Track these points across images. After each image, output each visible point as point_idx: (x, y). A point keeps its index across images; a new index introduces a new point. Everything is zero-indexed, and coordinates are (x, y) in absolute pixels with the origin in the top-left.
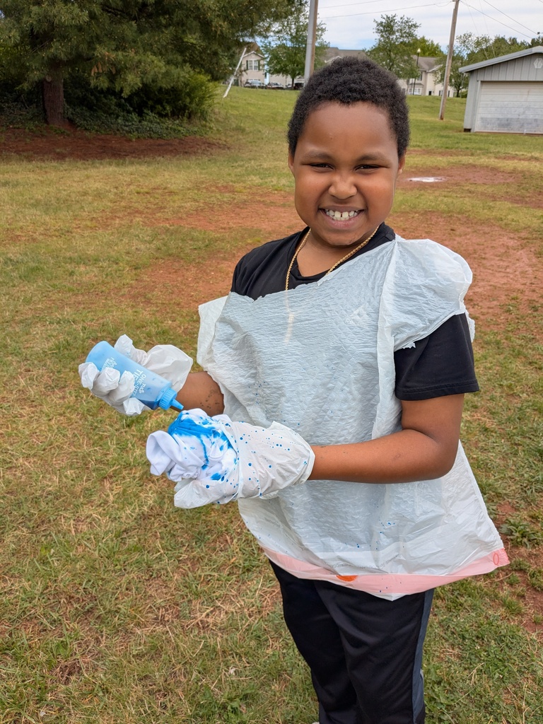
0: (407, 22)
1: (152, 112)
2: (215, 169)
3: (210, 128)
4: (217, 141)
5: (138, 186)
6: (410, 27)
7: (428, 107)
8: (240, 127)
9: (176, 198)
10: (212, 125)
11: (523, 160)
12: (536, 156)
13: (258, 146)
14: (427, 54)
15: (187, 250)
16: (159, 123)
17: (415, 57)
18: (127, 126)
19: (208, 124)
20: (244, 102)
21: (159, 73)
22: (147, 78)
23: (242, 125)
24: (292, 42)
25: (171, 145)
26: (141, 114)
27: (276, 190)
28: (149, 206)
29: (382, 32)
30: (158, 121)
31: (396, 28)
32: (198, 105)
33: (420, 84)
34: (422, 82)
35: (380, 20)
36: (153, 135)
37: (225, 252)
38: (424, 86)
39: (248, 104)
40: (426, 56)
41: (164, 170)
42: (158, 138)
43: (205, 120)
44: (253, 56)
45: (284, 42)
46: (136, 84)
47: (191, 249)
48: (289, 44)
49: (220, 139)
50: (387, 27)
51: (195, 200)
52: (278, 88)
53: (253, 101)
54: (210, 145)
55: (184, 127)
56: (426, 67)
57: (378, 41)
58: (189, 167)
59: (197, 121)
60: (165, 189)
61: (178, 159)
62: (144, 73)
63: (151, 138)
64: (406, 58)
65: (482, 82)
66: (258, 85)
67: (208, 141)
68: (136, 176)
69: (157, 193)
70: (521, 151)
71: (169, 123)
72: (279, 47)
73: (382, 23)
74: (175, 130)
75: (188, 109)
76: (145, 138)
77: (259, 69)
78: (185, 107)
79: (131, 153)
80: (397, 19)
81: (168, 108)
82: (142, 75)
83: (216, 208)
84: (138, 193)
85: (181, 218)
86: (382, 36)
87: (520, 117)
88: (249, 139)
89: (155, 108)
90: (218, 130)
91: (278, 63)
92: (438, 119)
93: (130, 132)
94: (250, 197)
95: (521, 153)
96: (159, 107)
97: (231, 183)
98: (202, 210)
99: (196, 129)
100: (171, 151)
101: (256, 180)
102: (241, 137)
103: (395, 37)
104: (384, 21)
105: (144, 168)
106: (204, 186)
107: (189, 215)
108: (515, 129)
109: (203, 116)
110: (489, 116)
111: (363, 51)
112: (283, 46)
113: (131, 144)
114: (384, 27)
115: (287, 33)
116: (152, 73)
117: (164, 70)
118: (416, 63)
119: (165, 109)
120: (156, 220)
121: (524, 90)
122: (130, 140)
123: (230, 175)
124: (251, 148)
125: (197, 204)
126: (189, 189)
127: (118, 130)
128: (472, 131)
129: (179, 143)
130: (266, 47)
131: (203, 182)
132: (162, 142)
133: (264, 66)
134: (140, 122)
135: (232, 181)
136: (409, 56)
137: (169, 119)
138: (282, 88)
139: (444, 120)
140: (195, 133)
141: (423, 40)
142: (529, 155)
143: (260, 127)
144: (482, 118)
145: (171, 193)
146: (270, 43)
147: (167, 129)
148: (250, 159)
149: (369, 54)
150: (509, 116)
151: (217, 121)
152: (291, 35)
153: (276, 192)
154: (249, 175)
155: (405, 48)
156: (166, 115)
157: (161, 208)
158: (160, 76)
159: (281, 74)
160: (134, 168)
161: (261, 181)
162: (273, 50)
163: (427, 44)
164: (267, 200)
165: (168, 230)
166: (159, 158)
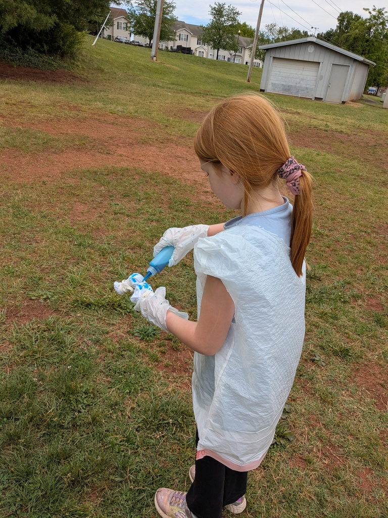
0: (232, 10)
1: (32, 48)
2: (72, 94)
3: (77, 66)
4: (80, 75)
5: (8, 99)
6: (234, 14)
7: (241, 72)
8: (101, 68)
9: (34, 110)
10: (79, 63)
11: (290, 113)
12: (299, 112)
13: (111, 83)
14: (246, 35)
15: (29, 144)
16: (38, 57)
17: (237, 36)
18: (12, 56)
19: (76, 63)
20: (107, 51)
21: (31, 18)
22: (22, 20)
23: (102, 66)
24: (151, 13)
25: (44, 74)
26: (24, 49)
27: (112, 113)
28: (12, 113)
29: (215, 14)
30: (37, 55)
31: (225, 13)
32: (69, 47)
33: (240, 56)
34: (241, 55)
35: (214, 6)
36: (31, 65)
37: (56, 149)
38: (242, 58)
39: (110, 52)
40: (245, 37)
41: (33, 90)
42: (34, 68)
43: (74, 59)
44: (123, 19)
45: (145, 12)
46: (13, 23)
47: (32, 144)
48: (149, 14)
49: (83, 75)
50: (218, 12)
51: (48, 113)
52: (139, 45)
53: (114, 51)
54: (74, 77)
55: (56, 62)
56: (245, 44)
57: (211, 21)
58: (52, 91)
59: (68, 60)
60: (29, 103)
61: (46, 84)
62: (20, 16)
63: (29, 67)
64: (230, 35)
65: (274, 58)
66: (124, 41)
67: (73, 74)
68: (9, 92)
69: (22, 105)
70: (291, 107)
71: (45, 58)
72: (141, 15)
73: (215, 8)
74: (49, 63)
75: (61, 50)
76: (24, 66)
77: (127, 30)
78: (59, 48)
79: (12, 76)
80: (226, 7)
81: (45, 47)
82: (18, 18)
83: (62, 119)
84: (6, 103)
85: (33, 124)
86: (215, 18)
87: (297, 85)
88: (105, 78)
89: (36, 45)
90: (83, 68)
91: (140, 26)
92: (246, 81)
93: (13, 61)
94: (90, 116)
95: (290, 109)
96: (38, 45)
97: (80, 105)
98: (51, 120)
99: (66, 65)
100: (43, 78)
101: (100, 105)
102: (100, 75)
103: (223, 19)
104: (217, 7)
105: (17, 87)
106: (59, 104)
107: (40, 122)
108: (293, 93)
109: (73, 56)
110: (277, 82)
111: (201, 26)
112: (144, 15)
113: (13, 69)
114: (216, 11)
115: (148, 6)
116: (26, 17)
117: (35, 16)
118: (237, 40)
119: (43, 47)
120: (14, 123)
121: (300, 66)
122: (12, 67)
123: (81, 99)
124: (105, 83)
125: (49, 115)
126: (47, 105)
127: (4, 58)
128: (265, 91)
129: (51, 73)
130: (131, 14)
131: (59, 102)
132: (37, 71)
133: (130, 27)
134: (23, 54)
135: (81, 104)
136: (232, 34)
137: (46, 55)
138: (142, 46)
139: (250, 82)
140: (65, 68)
141: (245, 25)
142: (295, 110)
143: (116, 70)
144: (272, 83)
145: (32, 106)
146: (135, 11)
147: (43, 62)
148: (101, 91)
149: (205, 29)
150: (290, 84)
151: (84, 61)
152: (150, 8)
153: (111, 114)
154: (96, 101)
155: (230, 28)
156: (44, 52)
157: (21, 115)
158: (32, 20)
159: (142, 36)
160: (10, 86)
161: (102, 106)
162: (136, 17)
163: (247, 28)
164: (102, 119)
165: (20, 130)
166: (31, 82)
